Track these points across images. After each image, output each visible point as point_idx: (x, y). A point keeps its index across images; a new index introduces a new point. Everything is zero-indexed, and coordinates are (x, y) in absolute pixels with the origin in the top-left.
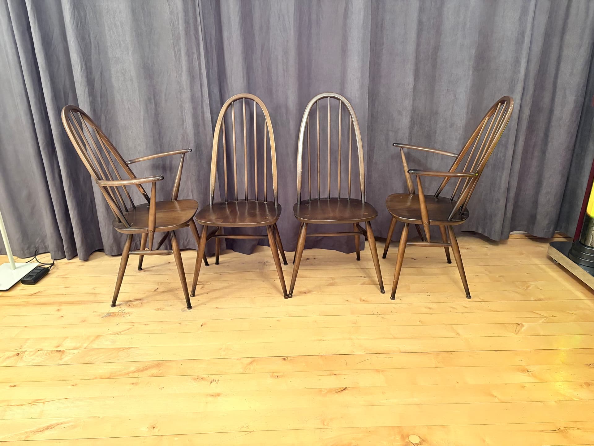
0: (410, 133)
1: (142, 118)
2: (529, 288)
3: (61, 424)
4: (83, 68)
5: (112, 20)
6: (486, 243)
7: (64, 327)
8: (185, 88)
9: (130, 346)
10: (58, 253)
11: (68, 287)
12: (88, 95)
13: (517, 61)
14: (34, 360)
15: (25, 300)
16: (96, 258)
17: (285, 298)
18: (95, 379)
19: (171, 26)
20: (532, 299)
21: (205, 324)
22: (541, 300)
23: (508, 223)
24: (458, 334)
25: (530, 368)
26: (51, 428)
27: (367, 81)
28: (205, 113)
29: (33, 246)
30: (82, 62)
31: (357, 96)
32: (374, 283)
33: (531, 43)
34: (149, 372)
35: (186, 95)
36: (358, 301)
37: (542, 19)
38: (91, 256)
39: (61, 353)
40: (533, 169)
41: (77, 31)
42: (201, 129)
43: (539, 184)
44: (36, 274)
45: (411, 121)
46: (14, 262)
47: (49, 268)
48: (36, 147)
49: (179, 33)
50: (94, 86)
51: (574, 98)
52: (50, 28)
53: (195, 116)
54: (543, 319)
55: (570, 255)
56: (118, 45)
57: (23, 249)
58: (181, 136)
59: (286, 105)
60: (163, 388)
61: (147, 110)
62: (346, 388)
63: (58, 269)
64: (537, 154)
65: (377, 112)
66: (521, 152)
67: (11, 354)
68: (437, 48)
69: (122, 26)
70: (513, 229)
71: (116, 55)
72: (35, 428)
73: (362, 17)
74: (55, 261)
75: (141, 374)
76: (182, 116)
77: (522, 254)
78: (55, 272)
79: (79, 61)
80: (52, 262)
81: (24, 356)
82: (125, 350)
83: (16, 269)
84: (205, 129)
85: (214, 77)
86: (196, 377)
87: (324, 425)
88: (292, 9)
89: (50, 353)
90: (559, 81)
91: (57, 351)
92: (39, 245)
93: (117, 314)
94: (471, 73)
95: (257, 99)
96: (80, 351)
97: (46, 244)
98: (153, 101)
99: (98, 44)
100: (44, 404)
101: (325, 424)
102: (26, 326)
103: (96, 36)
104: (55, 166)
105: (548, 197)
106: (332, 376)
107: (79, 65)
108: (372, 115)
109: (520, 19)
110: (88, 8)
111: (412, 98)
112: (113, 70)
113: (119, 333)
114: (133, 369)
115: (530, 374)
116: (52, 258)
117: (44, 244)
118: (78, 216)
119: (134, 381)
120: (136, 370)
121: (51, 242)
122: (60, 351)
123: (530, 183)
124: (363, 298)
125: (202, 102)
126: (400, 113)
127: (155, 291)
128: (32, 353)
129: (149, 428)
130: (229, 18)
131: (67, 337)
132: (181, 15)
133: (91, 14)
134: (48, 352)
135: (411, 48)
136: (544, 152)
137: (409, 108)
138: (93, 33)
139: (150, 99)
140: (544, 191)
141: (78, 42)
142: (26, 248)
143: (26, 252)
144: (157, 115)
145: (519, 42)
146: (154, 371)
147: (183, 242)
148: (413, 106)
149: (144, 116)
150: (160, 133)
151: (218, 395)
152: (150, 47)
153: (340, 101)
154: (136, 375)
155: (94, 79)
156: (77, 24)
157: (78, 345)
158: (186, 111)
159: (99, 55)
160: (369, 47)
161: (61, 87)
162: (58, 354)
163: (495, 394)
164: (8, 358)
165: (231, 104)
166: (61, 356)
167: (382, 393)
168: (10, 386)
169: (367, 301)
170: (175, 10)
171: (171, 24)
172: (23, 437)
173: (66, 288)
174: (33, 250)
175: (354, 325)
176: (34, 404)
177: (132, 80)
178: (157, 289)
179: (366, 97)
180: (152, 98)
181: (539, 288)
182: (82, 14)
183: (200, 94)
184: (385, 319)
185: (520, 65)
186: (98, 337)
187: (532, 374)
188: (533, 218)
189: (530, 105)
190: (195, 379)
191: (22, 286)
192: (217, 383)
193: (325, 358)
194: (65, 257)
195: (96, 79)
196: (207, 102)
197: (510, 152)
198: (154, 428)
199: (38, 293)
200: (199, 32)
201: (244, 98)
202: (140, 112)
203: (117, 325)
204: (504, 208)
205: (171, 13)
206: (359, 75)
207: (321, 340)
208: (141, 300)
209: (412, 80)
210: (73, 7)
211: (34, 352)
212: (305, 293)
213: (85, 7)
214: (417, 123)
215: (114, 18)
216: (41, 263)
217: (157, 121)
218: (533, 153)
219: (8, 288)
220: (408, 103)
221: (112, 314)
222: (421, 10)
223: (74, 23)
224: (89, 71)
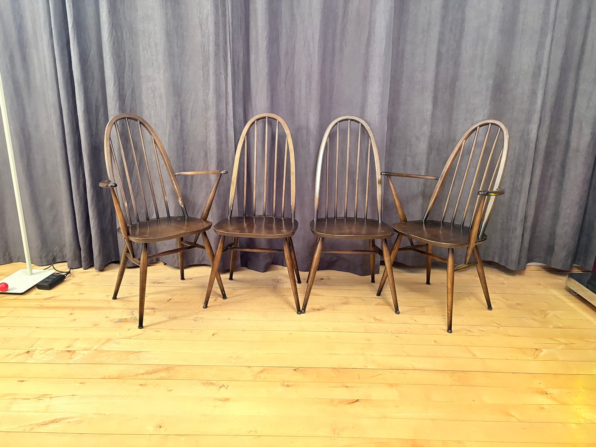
0: (428, 158)
1: (168, 133)
2: (547, 316)
3: (66, 419)
4: (116, 84)
5: (147, 41)
6: (503, 273)
7: (76, 329)
8: (211, 105)
9: (140, 350)
10: (75, 262)
11: (82, 294)
12: (118, 109)
13: (534, 93)
14: (44, 358)
15: (39, 303)
16: (111, 269)
17: (297, 314)
18: (104, 378)
19: (202, 49)
20: (551, 326)
21: (216, 333)
22: (560, 328)
23: (525, 252)
24: (474, 355)
25: (550, 391)
26: (56, 422)
27: (386, 106)
28: (229, 131)
29: (50, 255)
30: (116, 78)
31: (377, 119)
32: (388, 304)
33: (547, 76)
34: (158, 375)
35: (212, 113)
36: (373, 320)
37: (558, 54)
38: (107, 267)
39: (71, 353)
40: (551, 200)
41: (113, 49)
42: (224, 146)
43: (556, 215)
44: (52, 280)
45: (429, 146)
46: (31, 269)
47: (65, 276)
48: (64, 157)
49: (209, 55)
50: (124, 101)
51: (591, 130)
52: (87, 45)
53: (219, 133)
54: (562, 346)
55: (589, 285)
56: (151, 64)
57: (41, 257)
58: (204, 152)
59: (307, 127)
60: (171, 390)
61: (173, 126)
62: (358, 400)
63: (74, 277)
64: (554, 184)
65: (396, 137)
66: (538, 181)
67: (22, 351)
68: (455, 79)
69: (156, 47)
70: (530, 260)
71: (148, 74)
72: (40, 421)
73: (383, 46)
74: (71, 269)
75: (149, 377)
76: (207, 133)
77: (540, 284)
78: (70, 280)
79: (113, 76)
80: (68, 270)
81: (34, 354)
82: (135, 354)
83: (32, 275)
84: (227, 145)
85: (240, 96)
86: (205, 381)
87: (334, 434)
88: (317, 37)
89: (61, 353)
90: (575, 114)
91: (68, 351)
92: (57, 254)
93: (129, 320)
94: (488, 102)
95: (279, 119)
96: (90, 352)
97: (64, 253)
98: (179, 117)
99: (132, 62)
100: (51, 399)
101: (336, 433)
102: (38, 326)
103: (131, 55)
104: (81, 176)
105: (565, 229)
106: (344, 388)
107: (112, 81)
108: (391, 140)
109: (537, 53)
110: (125, 29)
111: (430, 124)
112: (144, 87)
113: (130, 338)
114: (142, 371)
115: (550, 397)
116: (68, 267)
117: (62, 253)
118: (98, 226)
119: (143, 382)
120: (146, 373)
121: (69, 251)
122: (70, 351)
123: (548, 214)
124: (377, 317)
125: (226, 120)
126: (418, 138)
127: (168, 301)
128: (42, 352)
129: (155, 427)
130: (257, 43)
131: (78, 339)
132: (212, 38)
133: (128, 35)
134: (59, 351)
135: (430, 76)
136: (561, 183)
137: (428, 134)
138: (128, 53)
139: (176, 116)
140: (561, 222)
141: (114, 59)
142: (44, 256)
143: (44, 260)
144: (182, 130)
145: (536, 75)
146: (164, 374)
147: (198, 257)
148: (431, 132)
149: (169, 132)
150: (183, 149)
151: (227, 400)
152: (180, 67)
153: (360, 124)
154: (145, 377)
155: (126, 96)
156: (114, 43)
157: (88, 347)
158: (210, 128)
159: (132, 73)
160: (390, 73)
161: (94, 102)
162: (68, 354)
163: (513, 414)
164: (19, 355)
165: (254, 123)
166: (71, 356)
167: (396, 406)
168: (19, 381)
169: (381, 320)
170: (206, 34)
171: (202, 47)
172: (28, 429)
173: (81, 295)
174: (50, 258)
175: (367, 342)
176: (41, 398)
177: (161, 97)
178: (170, 299)
179: (385, 121)
180: (179, 114)
181: (557, 317)
182: (119, 34)
183: (225, 113)
184: (399, 337)
185: (537, 96)
186: (109, 340)
187: (551, 396)
188: (550, 250)
189: (547, 136)
190: (204, 384)
191: (37, 290)
192: (226, 388)
193: (338, 371)
194: (81, 267)
195: (127, 96)
196: (231, 120)
197: (528, 180)
198: (160, 427)
199: (52, 297)
200: (228, 54)
201: (267, 118)
202: (166, 127)
203: (129, 330)
204: (521, 237)
205: (203, 36)
206: (379, 100)
207: (333, 354)
208: (153, 308)
209: (431, 107)
210: (111, 26)
211: (44, 351)
212: (319, 310)
213: (123, 28)
214: (435, 148)
215: (149, 39)
216: (57, 271)
217: (182, 137)
218: (550, 184)
219: (23, 292)
220: (426, 129)
221: (125, 320)
222: (441, 41)
223: (112, 42)
224: (121, 87)
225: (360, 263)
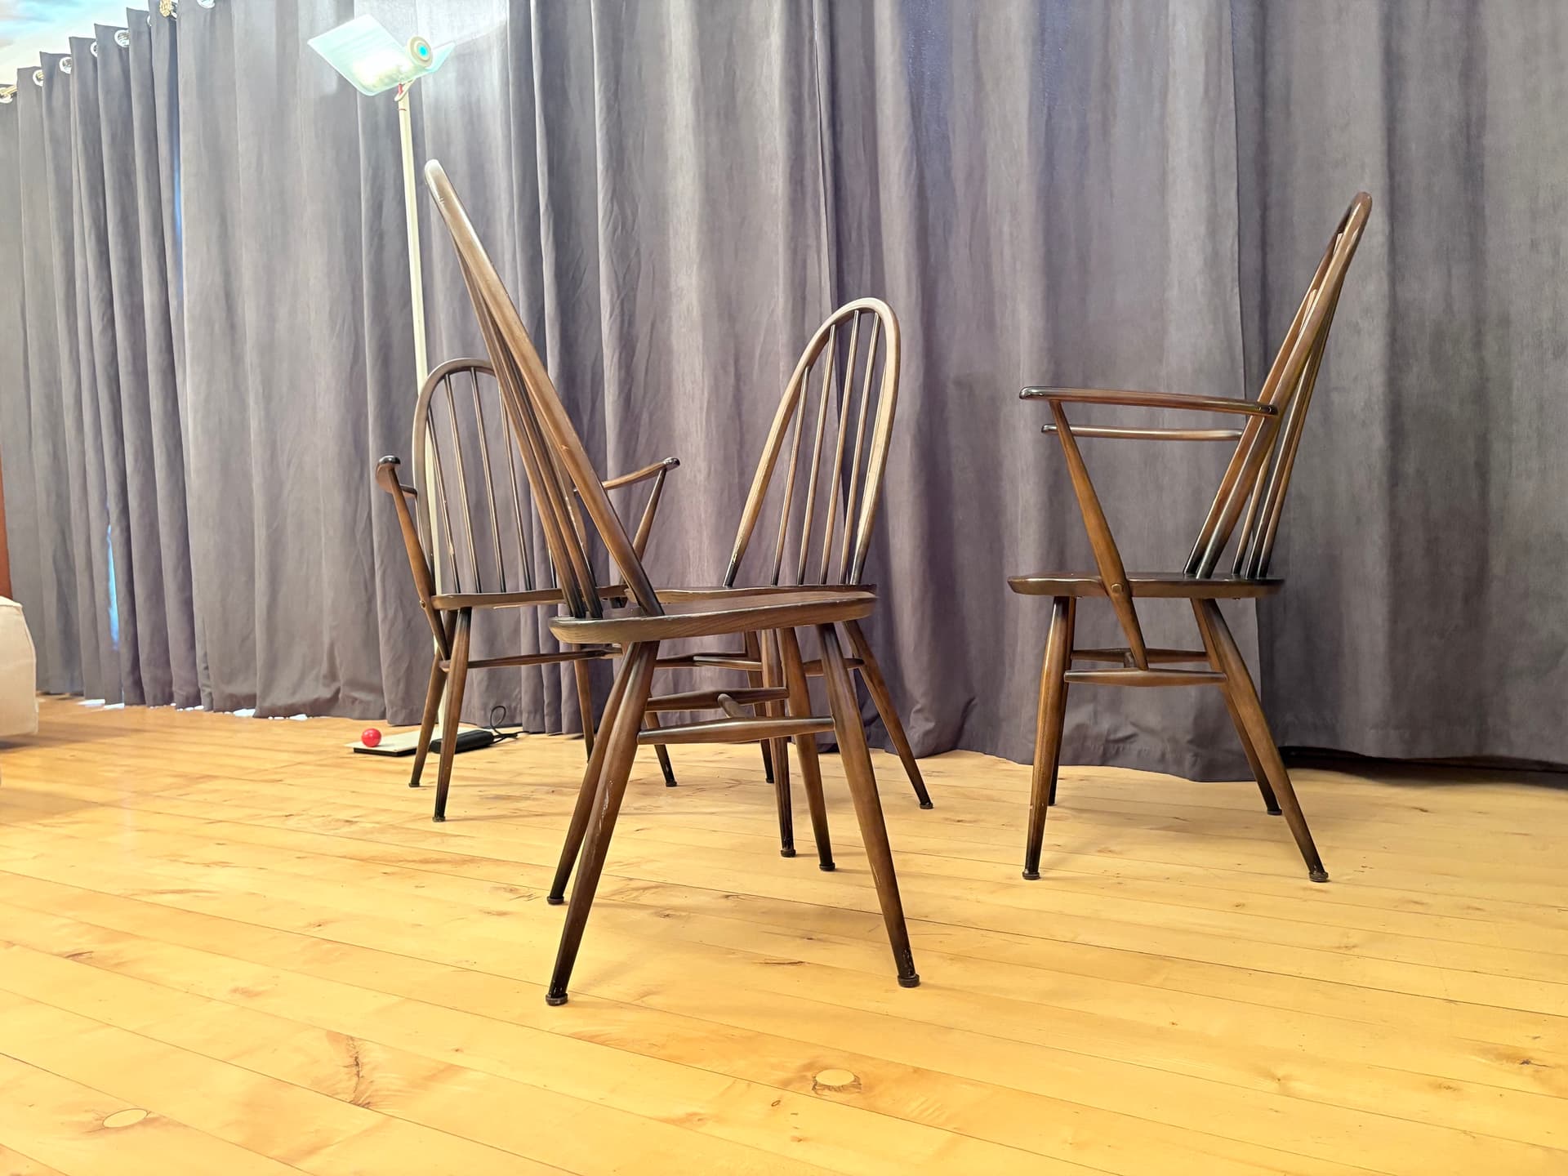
1: (706, 405)
4: (615, 313)
10: (534, 718)
12: (617, 367)
18: (344, 857)
26: (180, 893)
30: (615, 300)
34: (437, 867)
39: (347, 824)
41: (612, 240)
47: (499, 739)
50: (635, 351)
60: (423, 887)
61: (717, 388)
62: (802, 962)
63: (515, 743)
71: (680, 285)
75: (417, 866)
78: (504, 746)
79: (611, 298)
98: (732, 370)
99: (654, 266)
103: (651, 252)
107: (607, 307)
110: (642, 201)
112: (675, 317)
121: (525, 690)
126: (1353, 328)
128: (308, 818)
129: (311, 923)
133: (648, 210)
134: (334, 820)
137: (1381, 306)
138: (647, 247)
139: (726, 365)
141: (612, 261)
144: (738, 399)
148: (1392, 299)
149: (709, 402)
150: (743, 443)
151: (502, 914)
155: (638, 338)
156: (615, 230)
159: (653, 289)
161: (589, 364)
165: (829, 332)
176: (210, 865)
180: (731, 361)
182: (629, 212)
190: (497, 888)
192: (530, 900)
194: (545, 728)
198: (320, 925)
202: (702, 392)
210: (609, 196)
213: (637, 199)
214: (1419, 352)
217: (740, 415)
223: (610, 226)
224: (626, 318)
225: (1189, 737)
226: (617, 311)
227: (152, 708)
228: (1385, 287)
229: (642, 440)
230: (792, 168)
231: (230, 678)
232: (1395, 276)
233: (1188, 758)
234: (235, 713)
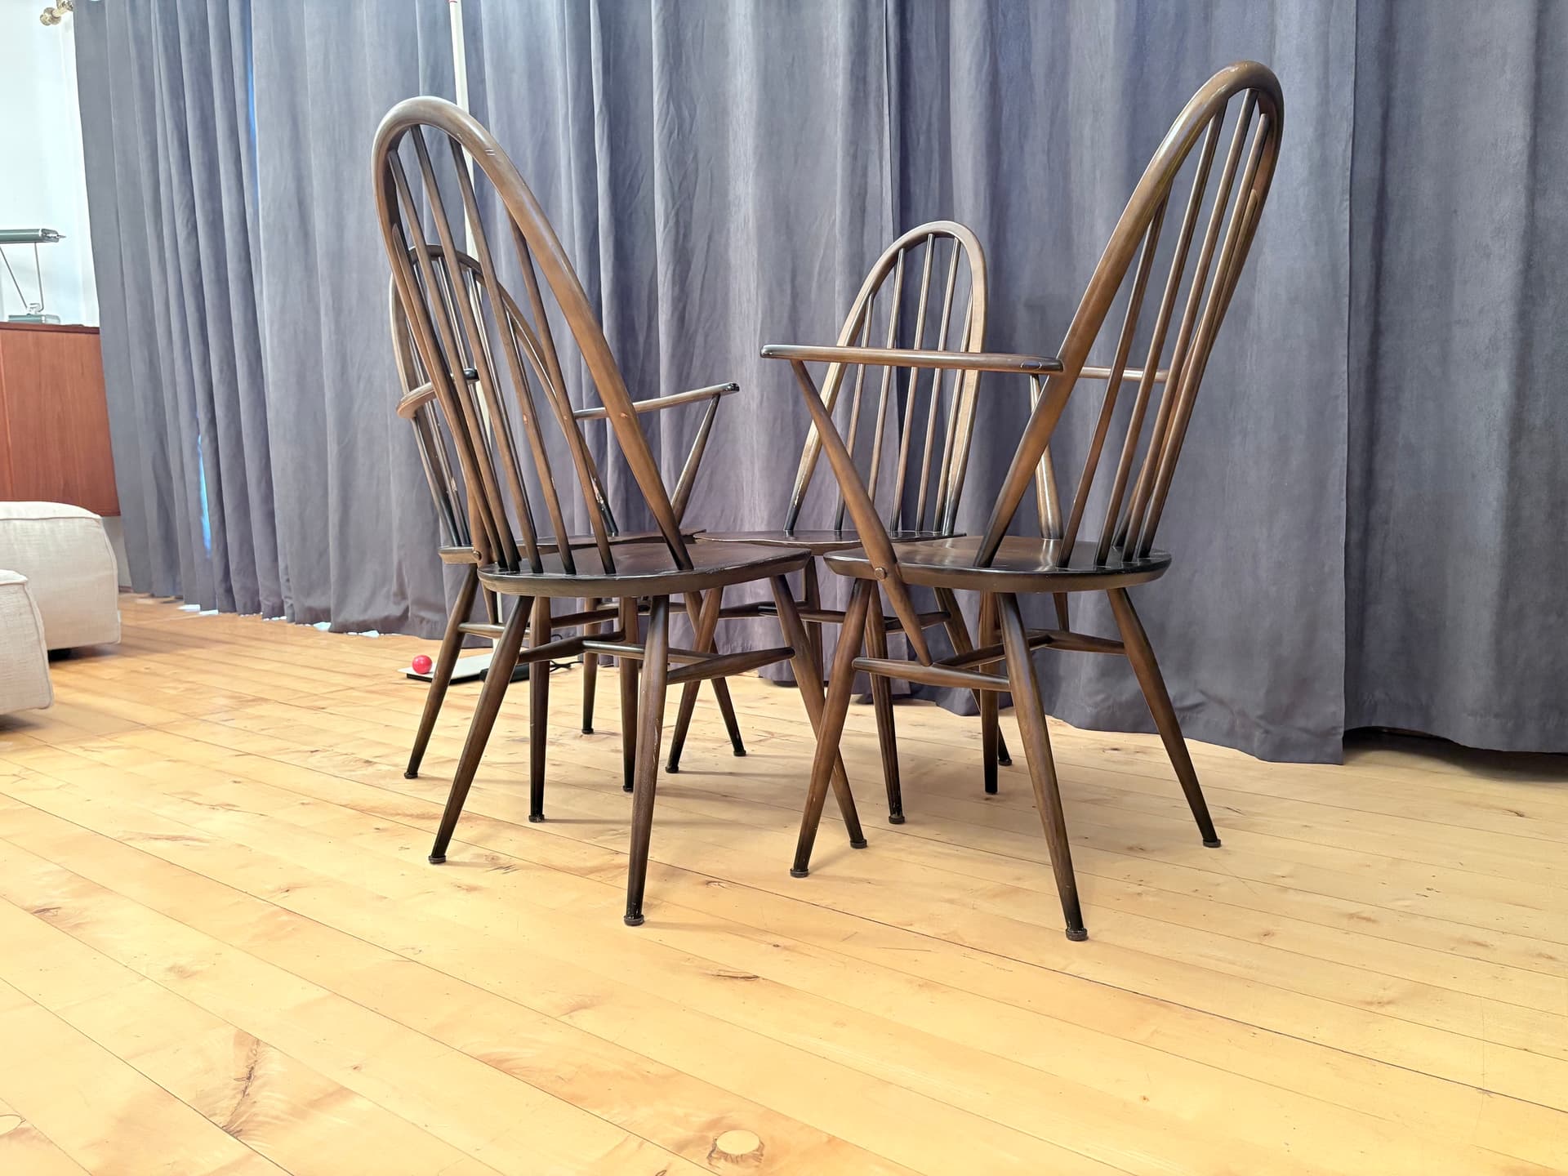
0: (1523, 318)
1: (759, 327)
3: (194, 840)
4: (668, 226)
12: (671, 282)
18: (345, 806)
26: (173, 840)
30: (669, 211)
41: (668, 145)
50: (689, 266)
52: (640, 156)
60: (408, 848)
61: (770, 309)
62: (758, 978)
72: (157, 833)
79: (663, 209)
86: (488, 853)
91: (366, 762)
98: (788, 288)
99: (712, 174)
100: (226, 811)
103: (710, 159)
106: (763, 946)
110: (701, 101)
114: (416, 811)
120: (417, 815)
129: (279, 888)
133: (706, 112)
137: (1516, 225)
138: (705, 152)
139: (782, 283)
141: (667, 168)
148: (1529, 216)
149: (762, 324)
151: (473, 889)
155: (693, 250)
156: (671, 134)
159: (711, 199)
160: (1352, 38)
165: (896, 256)
166: (361, 767)
168: (233, 781)
172: (125, 837)
176: (217, 807)
179: (1342, 203)
180: (788, 279)
182: (686, 113)
190: (479, 855)
195: (696, 253)
198: (287, 890)
202: (758, 312)
209: (1523, 123)
210: (665, 96)
211: (340, 753)
213: (695, 100)
220: (1507, 208)
223: (665, 131)
224: (682, 231)
225: (1259, 713)
226: (671, 223)
227: (242, 616)
228: (1522, 201)
229: (697, 362)
230: (853, 63)
231: (308, 591)
232: (1535, 190)
233: (1258, 734)
234: (314, 625)
